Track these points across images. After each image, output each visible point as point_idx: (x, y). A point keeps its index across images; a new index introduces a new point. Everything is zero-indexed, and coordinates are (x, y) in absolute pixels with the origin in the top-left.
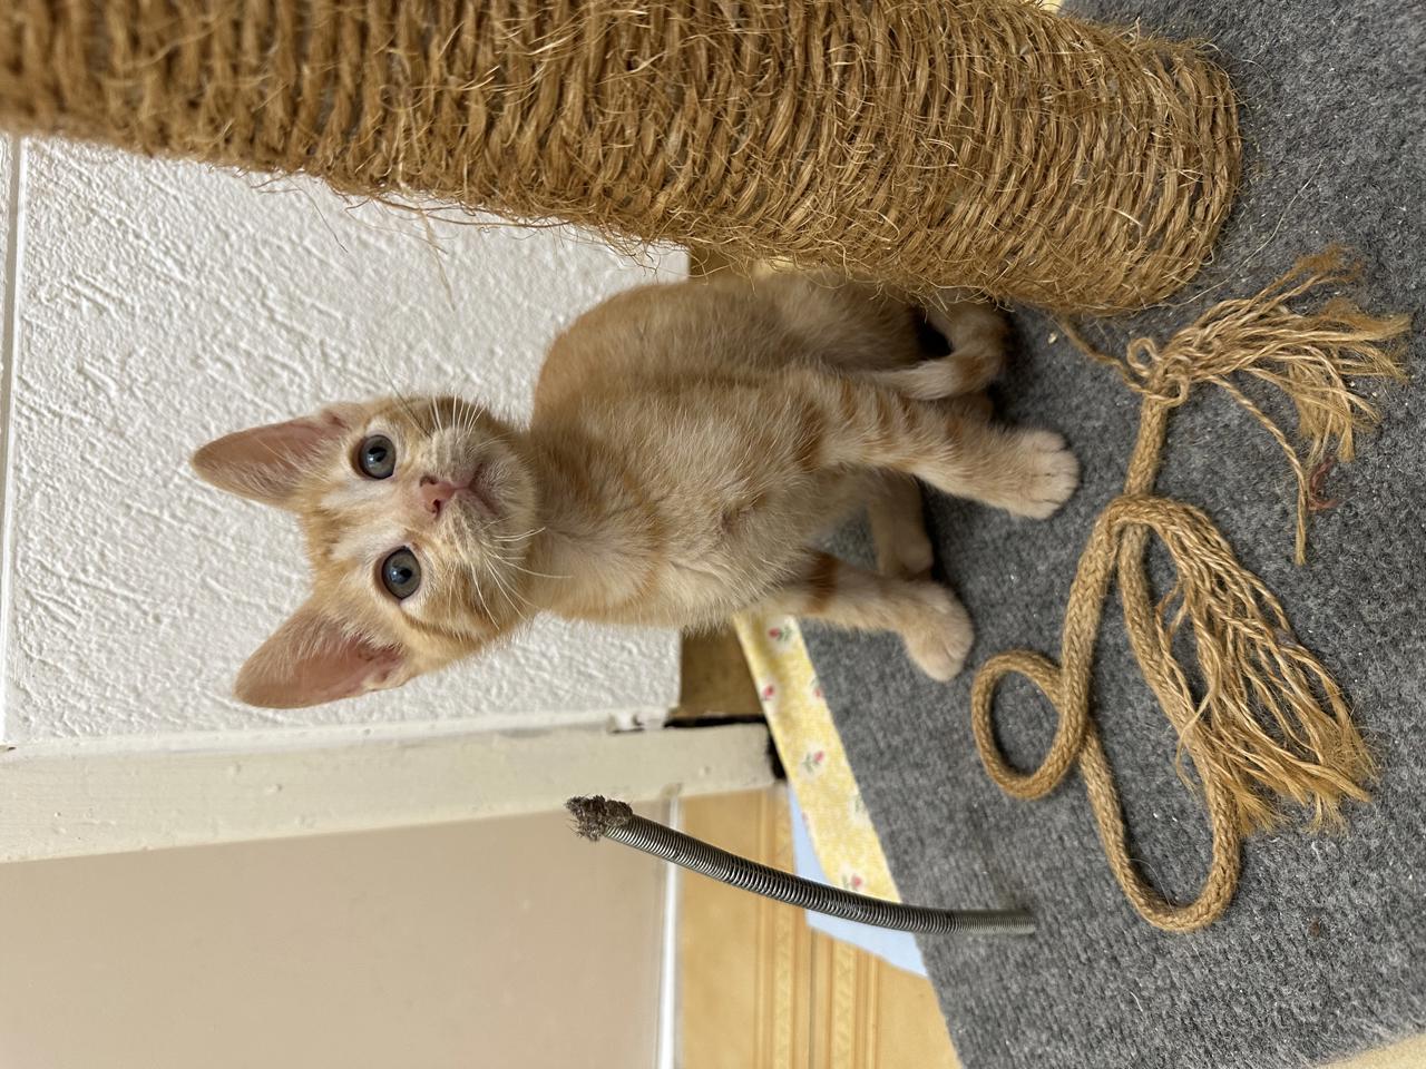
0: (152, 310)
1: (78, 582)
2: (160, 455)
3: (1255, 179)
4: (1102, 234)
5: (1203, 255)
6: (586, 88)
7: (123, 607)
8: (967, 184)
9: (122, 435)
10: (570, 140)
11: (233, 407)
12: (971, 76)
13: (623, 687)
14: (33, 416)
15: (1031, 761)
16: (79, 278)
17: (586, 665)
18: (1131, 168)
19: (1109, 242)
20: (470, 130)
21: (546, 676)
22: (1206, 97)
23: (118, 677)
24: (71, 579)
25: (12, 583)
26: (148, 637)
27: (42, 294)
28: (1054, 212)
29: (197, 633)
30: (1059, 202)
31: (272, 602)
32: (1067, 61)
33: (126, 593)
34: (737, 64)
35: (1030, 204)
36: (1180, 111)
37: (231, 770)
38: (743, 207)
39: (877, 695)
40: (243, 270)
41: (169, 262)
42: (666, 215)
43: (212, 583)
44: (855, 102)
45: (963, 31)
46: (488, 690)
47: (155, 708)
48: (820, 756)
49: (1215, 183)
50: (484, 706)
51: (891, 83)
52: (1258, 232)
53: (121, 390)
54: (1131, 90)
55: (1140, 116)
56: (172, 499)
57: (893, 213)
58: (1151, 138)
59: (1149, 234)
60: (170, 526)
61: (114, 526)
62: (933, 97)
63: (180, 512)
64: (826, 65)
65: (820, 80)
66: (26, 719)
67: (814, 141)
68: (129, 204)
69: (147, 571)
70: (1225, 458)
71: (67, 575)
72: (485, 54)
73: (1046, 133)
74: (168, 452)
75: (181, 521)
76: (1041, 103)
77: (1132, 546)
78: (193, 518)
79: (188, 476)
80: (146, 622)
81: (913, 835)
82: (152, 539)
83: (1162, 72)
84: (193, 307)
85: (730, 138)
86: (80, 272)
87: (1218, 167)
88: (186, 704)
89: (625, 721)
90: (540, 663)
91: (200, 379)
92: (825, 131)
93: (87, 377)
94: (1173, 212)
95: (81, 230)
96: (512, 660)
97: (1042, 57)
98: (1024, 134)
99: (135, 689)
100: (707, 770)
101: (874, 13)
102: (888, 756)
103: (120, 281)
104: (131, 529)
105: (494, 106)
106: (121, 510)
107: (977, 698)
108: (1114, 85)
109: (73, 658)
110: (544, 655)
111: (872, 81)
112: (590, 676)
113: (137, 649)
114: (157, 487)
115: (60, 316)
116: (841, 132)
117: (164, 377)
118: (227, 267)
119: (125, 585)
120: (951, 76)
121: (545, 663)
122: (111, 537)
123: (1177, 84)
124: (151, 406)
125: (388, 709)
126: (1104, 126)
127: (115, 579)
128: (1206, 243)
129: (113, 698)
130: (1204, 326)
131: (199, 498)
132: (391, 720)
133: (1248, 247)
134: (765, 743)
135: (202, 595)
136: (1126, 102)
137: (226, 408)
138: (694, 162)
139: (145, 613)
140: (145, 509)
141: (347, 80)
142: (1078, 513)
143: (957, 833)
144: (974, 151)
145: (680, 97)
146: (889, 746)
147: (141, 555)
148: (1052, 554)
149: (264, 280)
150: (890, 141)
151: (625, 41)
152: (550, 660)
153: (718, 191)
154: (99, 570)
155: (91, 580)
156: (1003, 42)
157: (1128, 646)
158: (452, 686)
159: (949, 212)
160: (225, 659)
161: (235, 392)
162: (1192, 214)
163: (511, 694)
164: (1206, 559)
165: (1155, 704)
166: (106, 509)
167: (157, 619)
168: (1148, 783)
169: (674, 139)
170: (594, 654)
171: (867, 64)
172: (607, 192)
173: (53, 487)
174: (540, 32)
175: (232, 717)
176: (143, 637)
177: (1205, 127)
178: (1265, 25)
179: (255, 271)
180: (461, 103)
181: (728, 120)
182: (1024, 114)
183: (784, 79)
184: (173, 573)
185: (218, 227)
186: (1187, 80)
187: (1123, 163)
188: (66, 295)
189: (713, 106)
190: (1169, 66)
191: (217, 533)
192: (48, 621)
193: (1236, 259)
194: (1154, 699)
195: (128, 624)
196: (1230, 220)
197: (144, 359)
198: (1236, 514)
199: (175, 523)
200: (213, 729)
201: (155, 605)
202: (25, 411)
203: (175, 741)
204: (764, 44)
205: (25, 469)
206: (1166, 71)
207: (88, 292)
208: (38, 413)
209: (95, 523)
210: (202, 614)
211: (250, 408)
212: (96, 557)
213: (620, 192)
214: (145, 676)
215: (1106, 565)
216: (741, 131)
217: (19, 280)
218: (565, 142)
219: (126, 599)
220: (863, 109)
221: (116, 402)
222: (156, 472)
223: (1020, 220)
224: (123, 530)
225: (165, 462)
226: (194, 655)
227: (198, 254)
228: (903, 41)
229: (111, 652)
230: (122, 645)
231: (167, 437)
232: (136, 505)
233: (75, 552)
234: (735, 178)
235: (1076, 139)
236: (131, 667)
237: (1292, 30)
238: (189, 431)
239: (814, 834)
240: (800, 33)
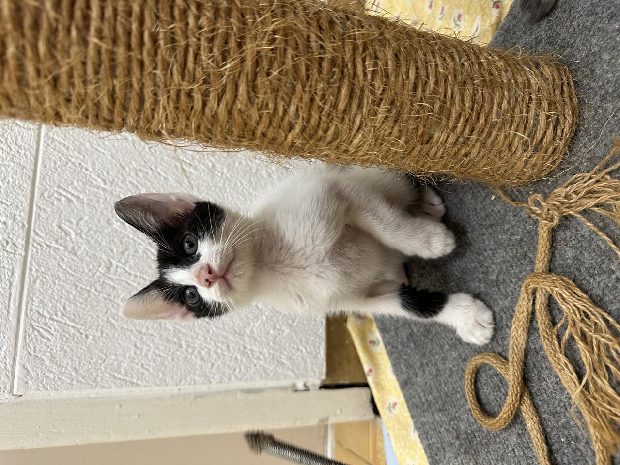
0: (91, 200)
1: (53, 320)
2: (92, 263)
3: (585, 116)
4: (510, 146)
5: (563, 153)
6: (248, 86)
7: (72, 331)
8: (439, 123)
9: (75, 254)
10: (242, 110)
11: (124, 242)
12: (437, 73)
13: (298, 369)
14: (39, 247)
15: (496, 409)
16: (61, 188)
17: (281, 358)
18: (521, 113)
19: (514, 149)
20: (195, 107)
21: (262, 363)
22: (557, 78)
23: (68, 363)
24: (50, 318)
25: (25, 320)
26: (82, 345)
27: (46, 195)
28: (484, 135)
29: (104, 343)
30: (486, 130)
31: (137, 328)
32: (485, 64)
33: (73, 324)
34: (320, 72)
35: (472, 131)
36: (544, 85)
37: (118, 407)
38: (329, 138)
39: (420, 374)
40: (130, 182)
41: (99, 180)
42: (293, 144)
43: (112, 320)
44: (379, 87)
45: (432, 53)
46: (235, 370)
47: (84, 377)
48: (395, 404)
49: (565, 118)
50: (233, 378)
51: (397, 77)
52: (590, 140)
53: (76, 235)
54: (519, 77)
55: (524, 88)
56: (95, 282)
57: (403, 139)
58: (531, 99)
59: (534, 143)
60: (94, 295)
61: (70, 295)
62: (418, 83)
63: (99, 288)
64: (364, 70)
65: (361, 78)
66: (27, 382)
67: (360, 107)
68: (84, 156)
69: (83, 315)
70: (584, 252)
71: (49, 316)
72: (199, 72)
73: (477, 98)
74: (95, 261)
75: (99, 292)
76: (473, 84)
77: (541, 298)
78: (104, 291)
79: (103, 272)
80: (82, 338)
81: (439, 445)
82: (86, 300)
83: (534, 69)
84: (108, 198)
85: (319, 107)
86: (62, 185)
87: (567, 111)
88: (97, 376)
89: (300, 386)
90: (259, 357)
91: (110, 229)
92: (365, 102)
93: (62, 230)
94: (545, 133)
95: (64, 168)
96: (246, 356)
97: (472, 63)
98: (465, 98)
99: (75, 369)
100: (341, 410)
101: (387, 46)
102: (426, 405)
103: (79, 188)
104: (77, 296)
105: (205, 95)
106: (74, 287)
107: (468, 377)
108: (509, 74)
109: (49, 354)
110: (261, 353)
111: (387, 76)
112: (282, 363)
113: (77, 350)
114: (90, 277)
115: (53, 204)
116: (373, 102)
117: (95, 229)
118: (123, 181)
119: (73, 321)
120: (427, 73)
121: (261, 356)
122: (68, 299)
123: (542, 73)
124: (89, 242)
125: (188, 379)
126: (506, 93)
127: (69, 318)
128: (564, 147)
129: (65, 372)
130: (567, 187)
131: (108, 282)
132: (189, 384)
133: (585, 148)
134: (369, 397)
135: (107, 326)
136: (516, 82)
137: (121, 242)
138: (303, 119)
139: (82, 334)
140: (84, 287)
141: (136, 86)
142: (511, 282)
143: (461, 445)
144: (441, 108)
145: (294, 88)
146: (427, 400)
147: (81, 308)
148: (501, 302)
149: (139, 186)
150: (398, 104)
151: (265, 64)
152: (264, 356)
153: (316, 132)
154: (63, 314)
155: (59, 319)
156: (453, 58)
157: (541, 348)
158: (218, 368)
159: (431, 137)
160: (116, 355)
161: (125, 235)
162: (555, 133)
163: (245, 372)
164: (576, 304)
165: (558, 380)
166: (67, 287)
167: (87, 337)
168: (557, 422)
169: (292, 108)
170: (284, 352)
171: (384, 69)
172: (264, 135)
173: (45, 278)
174: (224, 59)
175: (118, 382)
176: (80, 345)
177: (558, 92)
178: (583, 44)
179: (135, 182)
180: (189, 95)
181: (317, 98)
182: (465, 89)
183: (344, 78)
184: (95, 316)
185: (121, 165)
186: (547, 72)
187: (517, 110)
188: (56, 195)
189: (310, 91)
190: (537, 66)
191: (115, 297)
192: (39, 338)
193: (579, 154)
194: (557, 377)
195: (74, 338)
196: (575, 135)
197: (87, 222)
198: (592, 281)
199: (97, 293)
200: (109, 388)
201: (86, 330)
202: (35, 245)
203: (93, 393)
204: (333, 62)
205: (34, 270)
206: (536, 68)
207: (64, 193)
208: (41, 245)
209: (62, 293)
210: (107, 334)
211: (132, 242)
212: (62, 309)
213: (270, 134)
214: (80, 363)
215: (527, 309)
216: (325, 103)
217: (36, 190)
218: (240, 111)
219: (73, 327)
220: (383, 90)
221: (74, 240)
222: (90, 270)
223: (468, 139)
224: (74, 297)
225: (94, 266)
226: (102, 353)
227: (112, 176)
228: (402, 58)
229: (66, 351)
230: (70, 348)
231: (95, 255)
232: (80, 285)
233: (52, 306)
234: (323, 125)
235: (492, 100)
236: (74, 359)
237: (597, 45)
238: (104, 252)
239: (393, 443)
240: (351, 57)
